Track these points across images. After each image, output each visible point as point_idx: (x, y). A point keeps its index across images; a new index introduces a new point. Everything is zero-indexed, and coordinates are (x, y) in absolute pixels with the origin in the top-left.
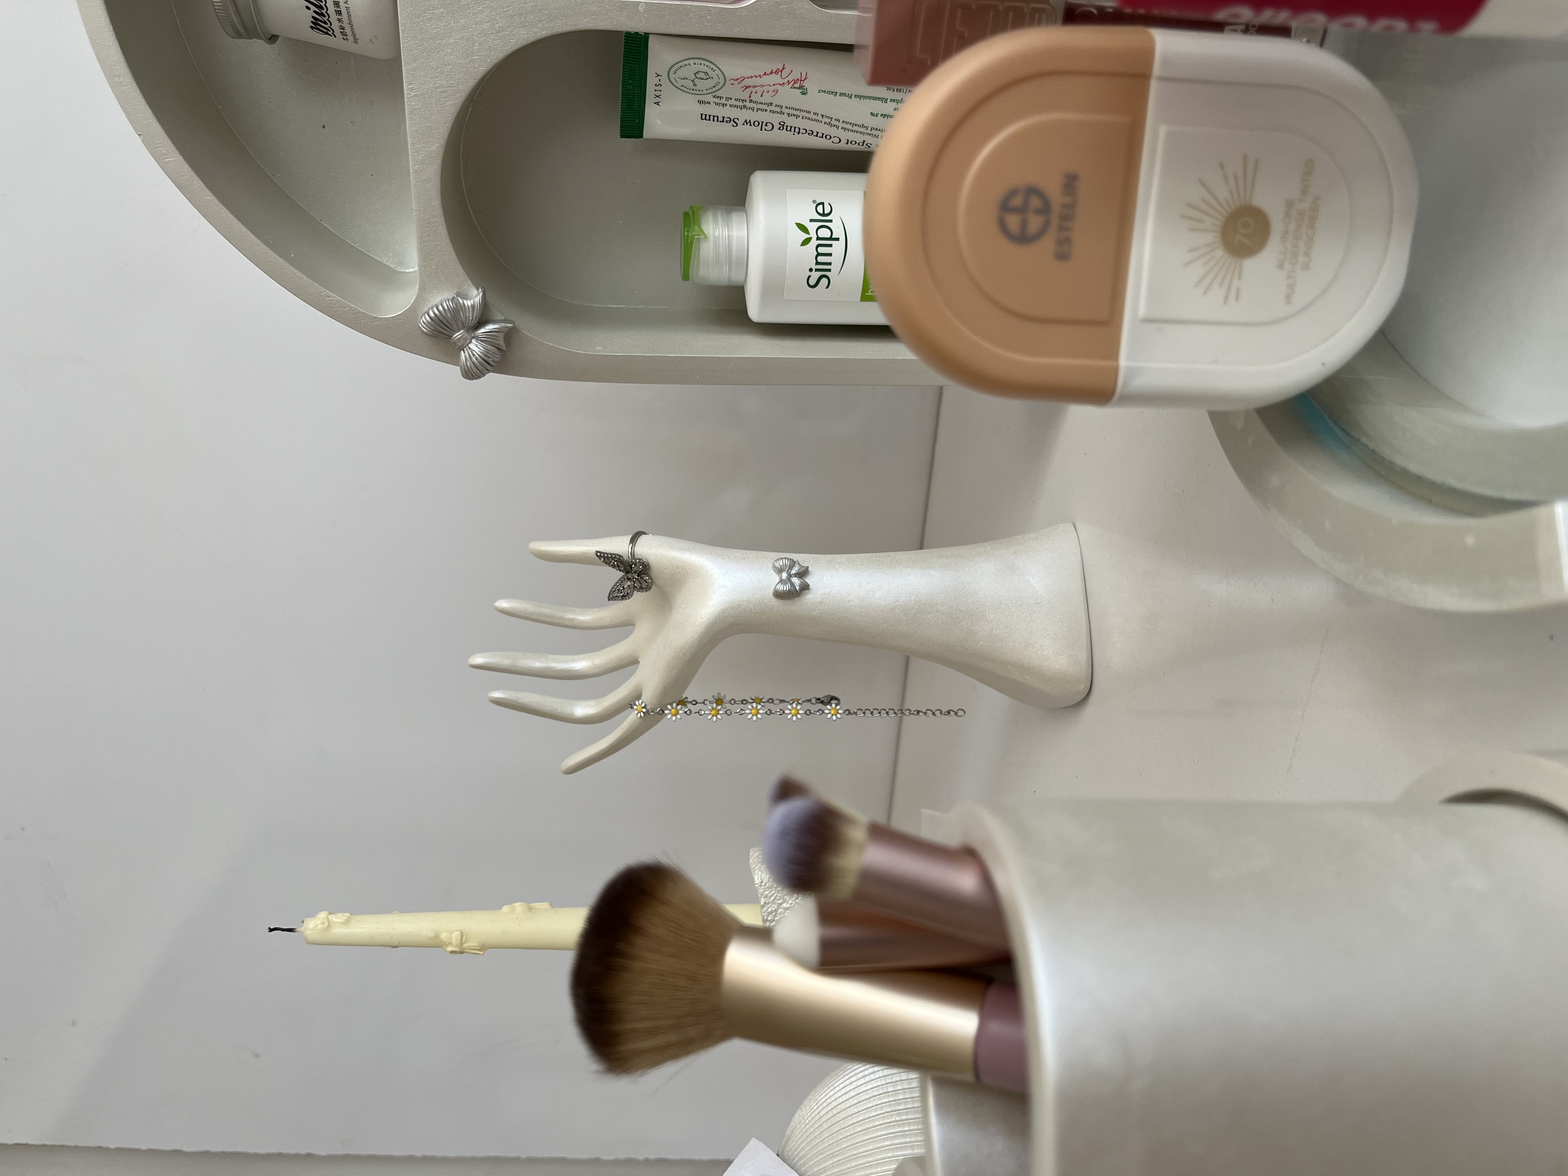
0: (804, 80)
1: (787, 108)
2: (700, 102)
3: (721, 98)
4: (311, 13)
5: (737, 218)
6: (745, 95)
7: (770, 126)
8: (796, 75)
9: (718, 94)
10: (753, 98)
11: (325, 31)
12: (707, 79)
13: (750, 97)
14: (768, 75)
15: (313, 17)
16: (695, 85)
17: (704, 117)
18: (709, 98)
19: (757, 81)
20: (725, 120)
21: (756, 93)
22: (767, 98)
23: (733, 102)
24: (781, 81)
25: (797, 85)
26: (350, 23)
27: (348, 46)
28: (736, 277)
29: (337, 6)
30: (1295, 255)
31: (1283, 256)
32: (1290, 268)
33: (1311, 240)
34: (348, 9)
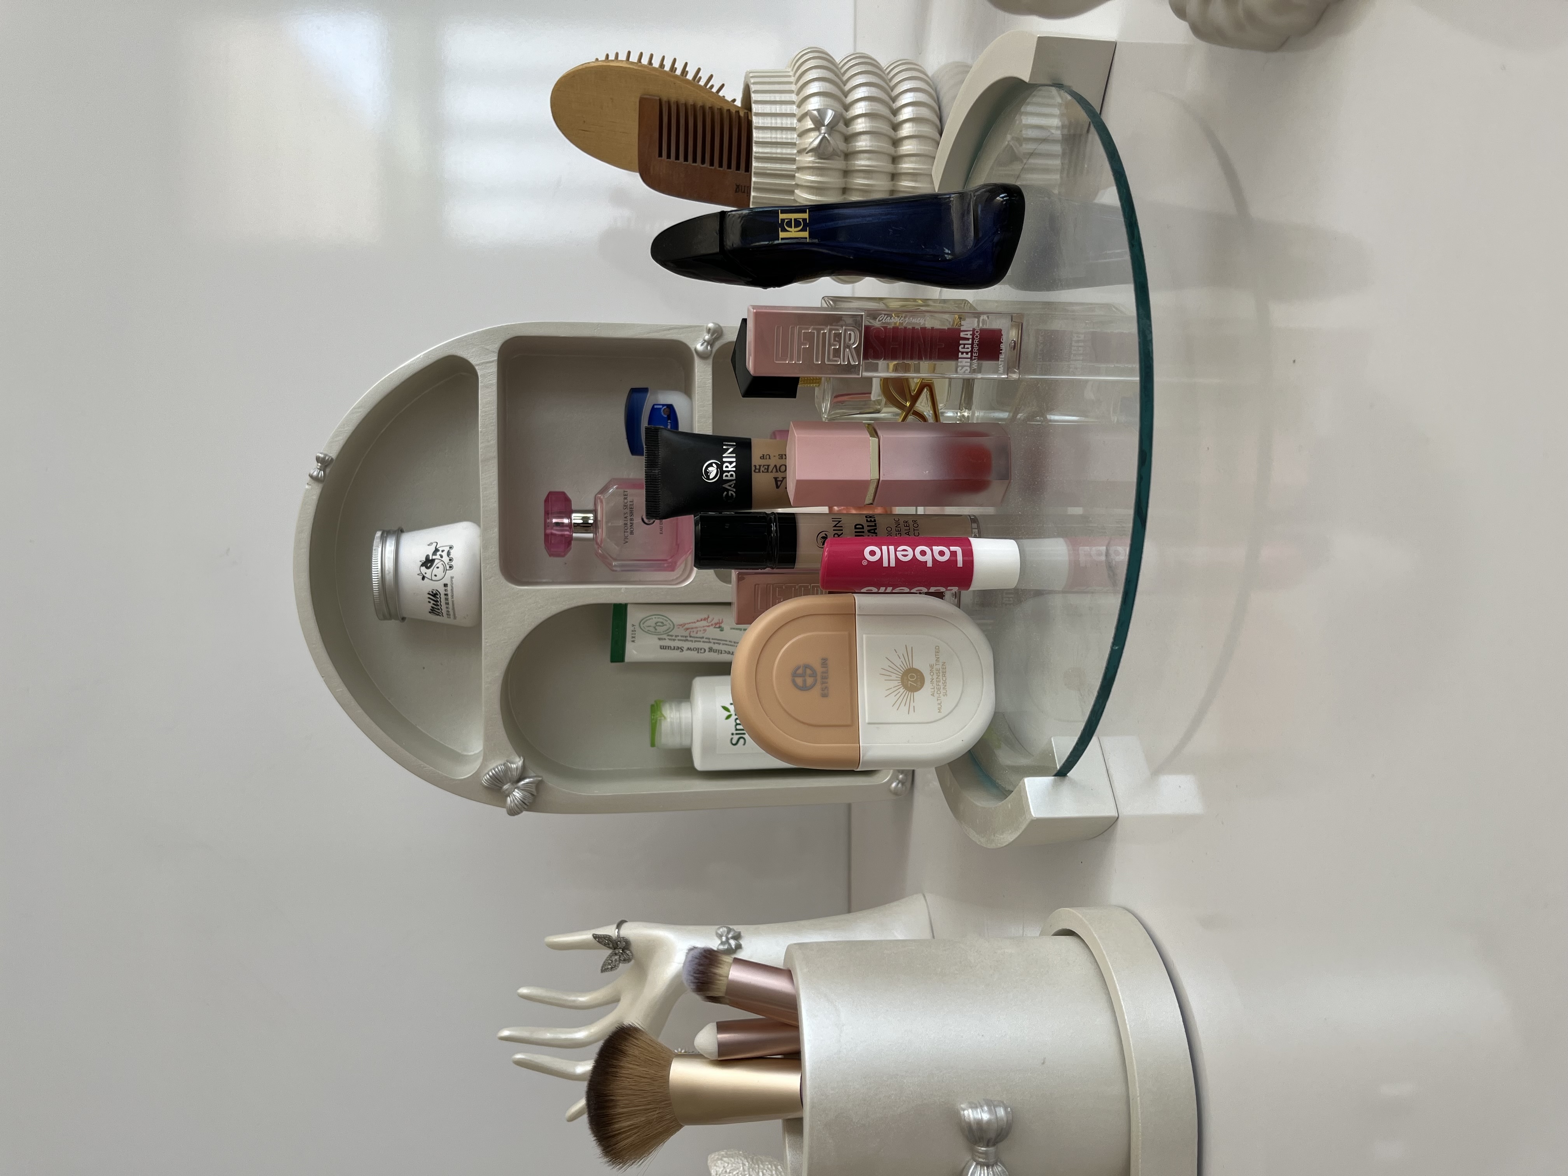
0: (721, 623)
1: (713, 639)
2: (659, 639)
3: (672, 636)
4: (431, 605)
5: (685, 707)
6: (687, 633)
7: (703, 651)
8: (716, 621)
9: (670, 634)
10: (691, 635)
11: (438, 613)
12: (662, 626)
13: (690, 634)
14: (700, 621)
15: (432, 607)
16: (656, 629)
17: (662, 647)
18: (664, 636)
19: (694, 625)
20: (676, 648)
21: (693, 632)
22: (700, 634)
23: (680, 638)
24: (708, 624)
25: (717, 626)
26: (453, 609)
27: (450, 621)
28: (686, 742)
29: (447, 599)
30: (939, 689)
31: (933, 690)
32: (938, 695)
33: (945, 682)
34: (453, 601)
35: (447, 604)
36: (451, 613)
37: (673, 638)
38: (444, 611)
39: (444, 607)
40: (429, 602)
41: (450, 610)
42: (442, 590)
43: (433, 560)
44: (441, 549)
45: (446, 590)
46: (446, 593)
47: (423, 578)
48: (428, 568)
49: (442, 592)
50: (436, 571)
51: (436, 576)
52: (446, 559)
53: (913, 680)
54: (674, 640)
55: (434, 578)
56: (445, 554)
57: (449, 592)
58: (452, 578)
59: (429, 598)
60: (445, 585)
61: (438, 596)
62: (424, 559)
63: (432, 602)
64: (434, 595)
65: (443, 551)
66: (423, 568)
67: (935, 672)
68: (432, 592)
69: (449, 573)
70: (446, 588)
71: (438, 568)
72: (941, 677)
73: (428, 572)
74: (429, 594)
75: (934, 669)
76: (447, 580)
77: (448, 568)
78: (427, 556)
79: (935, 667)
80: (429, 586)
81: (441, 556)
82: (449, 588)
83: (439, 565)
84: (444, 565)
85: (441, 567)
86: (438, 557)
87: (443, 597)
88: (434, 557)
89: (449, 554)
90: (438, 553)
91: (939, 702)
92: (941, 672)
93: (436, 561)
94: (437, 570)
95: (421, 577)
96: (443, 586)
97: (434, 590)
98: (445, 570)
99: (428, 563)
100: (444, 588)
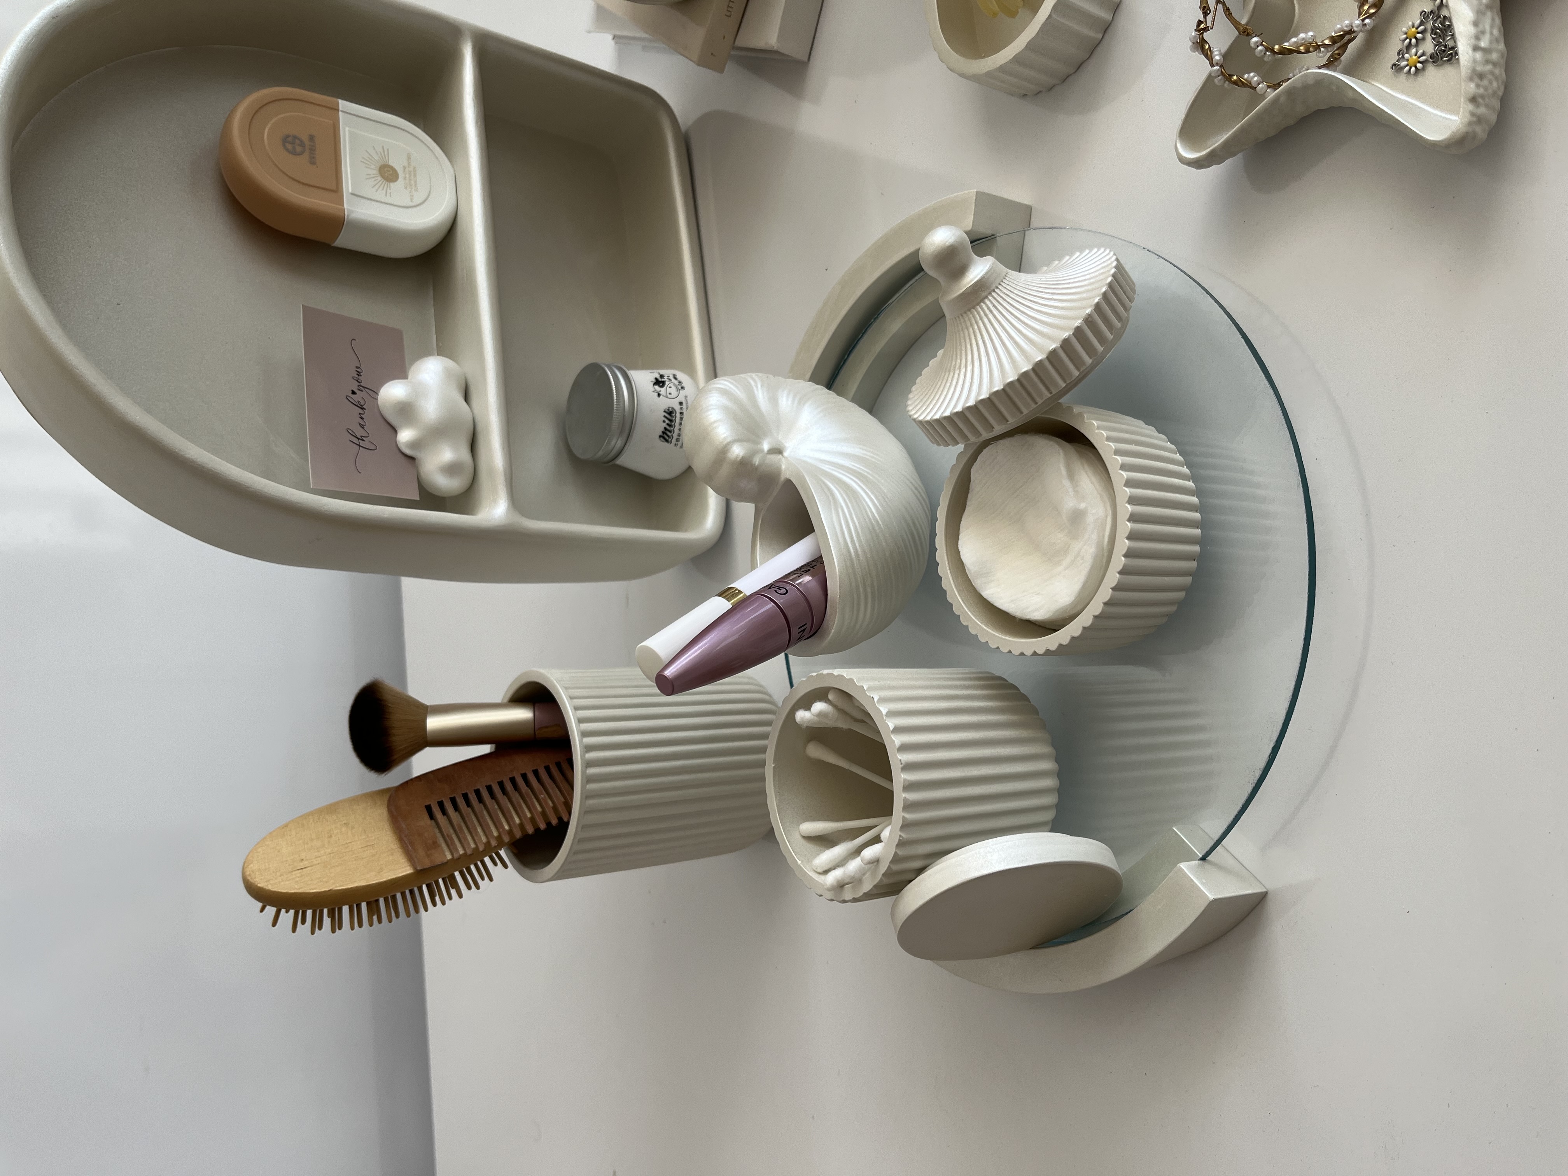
29: (681, 419)
34: (686, 425)
35: (680, 425)
36: (682, 438)
38: (675, 435)
39: (676, 429)
40: (664, 422)
41: (682, 432)
42: (677, 408)
43: (663, 382)
45: (681, 409)
46: (681, 411)
47: (659, 395)
48: (660, 386)
49: (678, 411)
50: (669, 390)
51: (670, 394)
52: (674, 381)
55: (669, 396)
56: (672, 379)
57: (684, 411)
59: (665, 416)
60: (681, 403)
61: (674, 415)
62: (653, 379)
64: (669, 413)
66: (657, 387)
68: (668, 410)
69: (683, 392)
70: (682, 406)
71: (670, 387)
73: (662, 391)
74: (665, 411)
76: (681, 398)
77: (680, 387)
81: (669, 380)
83: (671, 385)
84: (674, 385)
85: (674, 389)
86: (666, 379)
87: (678, 415)
88: (663, 380)
90: (665, 377)
93: (666, 383)
94: (671, 389)
95: (656, 394)
96: (679, 404)
97: (670, 408)
98: (678, 390)
99: (658, 383)
100: (679, 406)
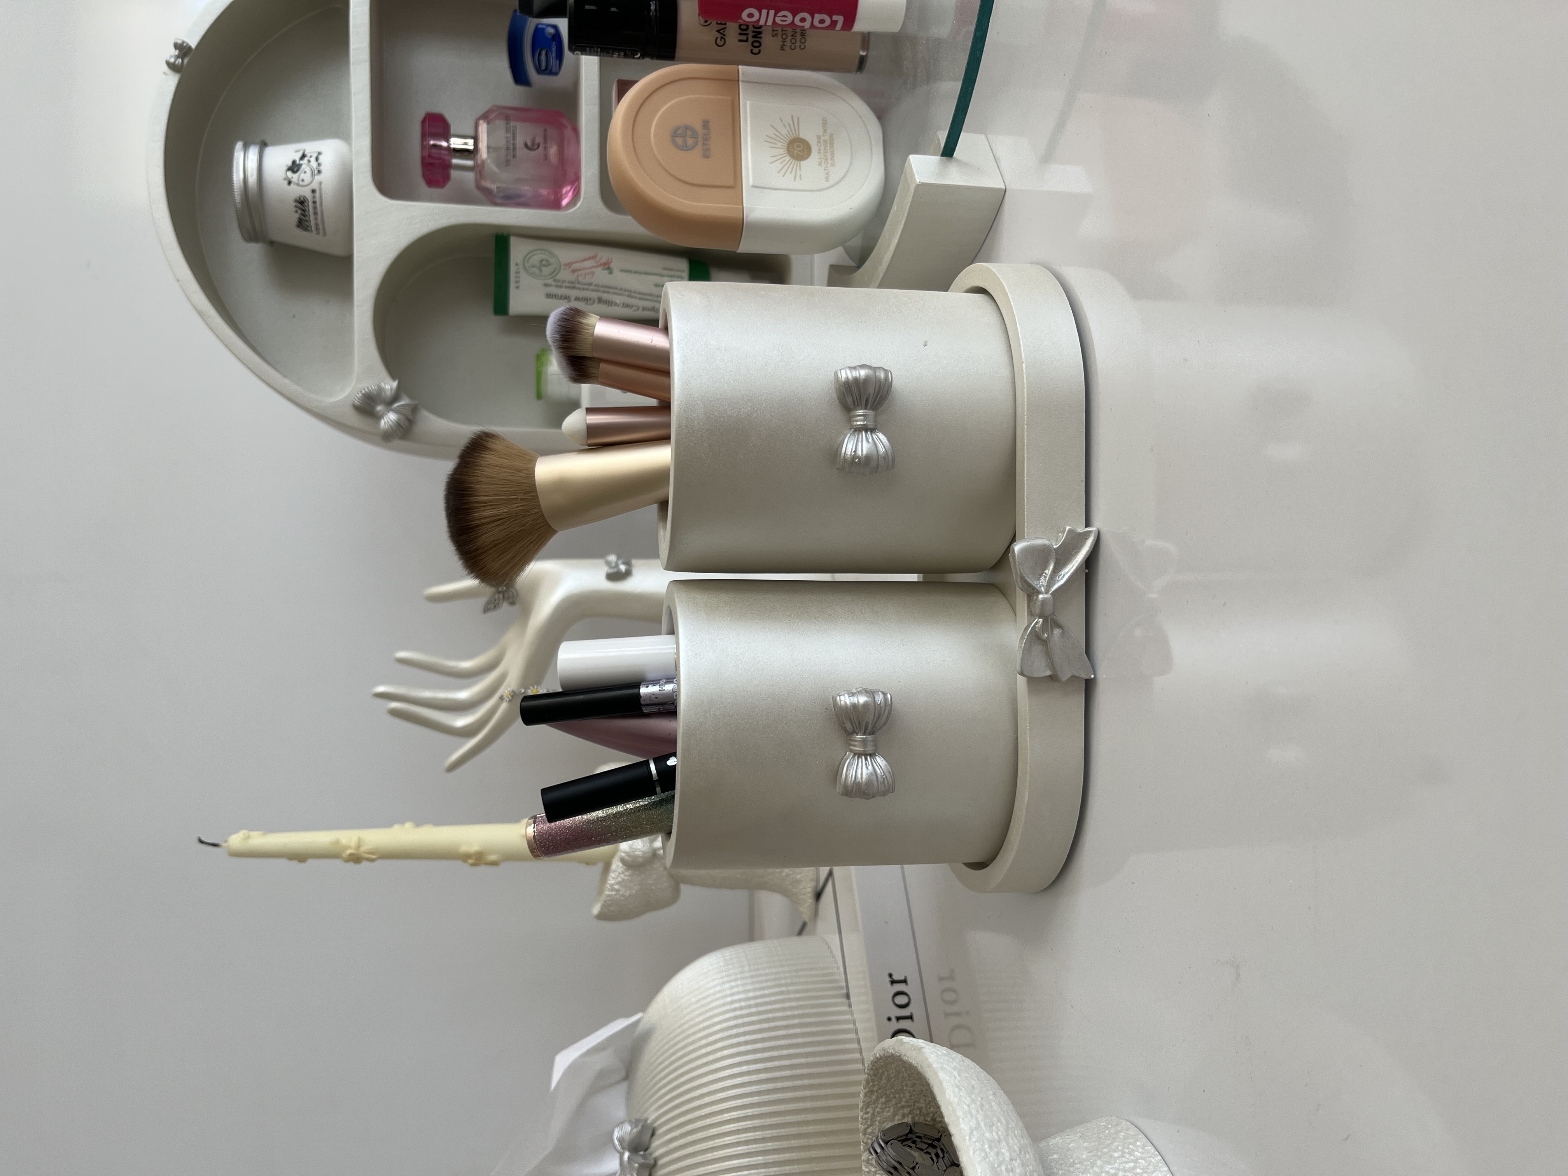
0: (610, 264)
1: (601, 286)
2: (545, 284)
3: (558, 281)
4: (298, 215)
6: (574, 278)
9: (556, 278)
10: (579, 280)
11: (306, 227)
12: (548, 267)
13: (577, 279)
14: (587, 260)
15: (299, 218)
16: (541, 271)
18: (550, 281)
21: (581, 275)
22: (588, 279)
23: (566, 284)
24: (595, 265)
25: (606, 268)
26: (323, 220)
29: (315, 208)
30: (826, 160)
31: (820, 160)
32: (825, 165)
33: (832, 153)
34: (322, 211)
35: (315, 214)
36: (321, 227)
37: (560, 284)
38: (313, 223)
39: (312, 217)
40: (296, 212)
41: (319, 222)
42: (309, 196)
43: (300, 165)
44: (309, 155)
45: (314, 197)
46: (314, 200)
47: (290, 183)
48: (294, 172)
49: (310, 200)
51: (303, 180)
52: (314, 164)
53: (799, 149)
54: (561, 287)
55: (301, 183)
56: (313, 160)
57: (318, 200)
58: (320, 183)
59: (296, 207)
60: (314, 191)
61: (305, 204)
62: (290, 164)
63: (299, 212)
64: (301, 202)
65: (311, 157)
66: (290, 174)
67: (822, 143)
68: (299, 198)
69: (318, 178)
70: (314, 195)
71: (305, 172)
72: (828, 148)
73: (294, 177)
74: (295, 201)
75: (821, 140)
76: (315, 185)
77: (316, 172)
78: (294, 162)
79: (822, 138)
80: (296, 191)
81: (309, 161)
82: (317, 194)
83: (307, 169)
84: (312, 170)
85: (309, 172)
86: (305, 161)
87: (311, 205)
88: (301, 162)
89: (317, 159)
90: (306, 159)
91: (826, 172)
92: (829, 143)
93: (303, 167)
94: (305, 174)
95: (286, 182)
96: (311, 191)
97: (301, 196)
98: (313, 175)
99: (294, 168)
100: (312, 195)
